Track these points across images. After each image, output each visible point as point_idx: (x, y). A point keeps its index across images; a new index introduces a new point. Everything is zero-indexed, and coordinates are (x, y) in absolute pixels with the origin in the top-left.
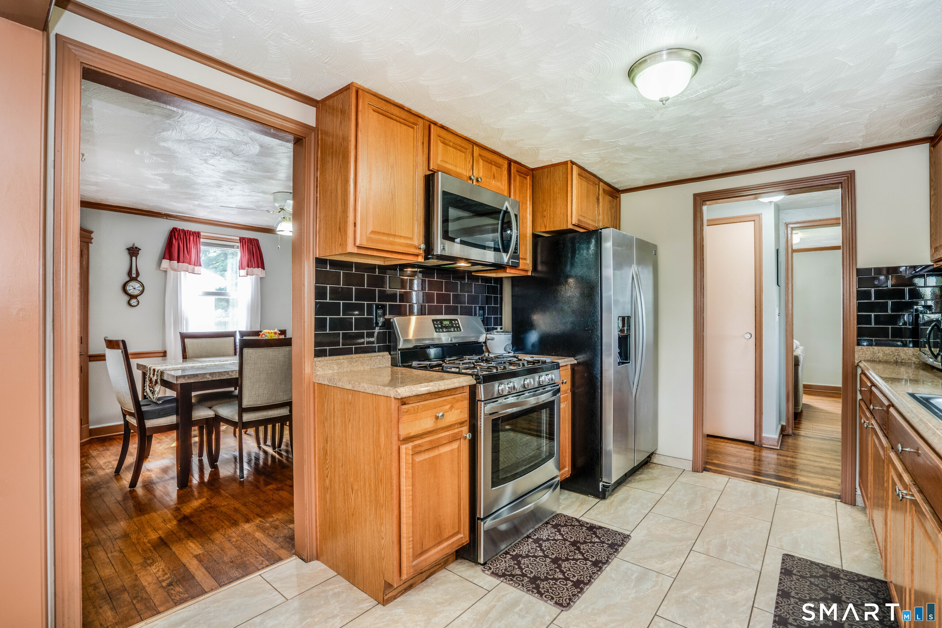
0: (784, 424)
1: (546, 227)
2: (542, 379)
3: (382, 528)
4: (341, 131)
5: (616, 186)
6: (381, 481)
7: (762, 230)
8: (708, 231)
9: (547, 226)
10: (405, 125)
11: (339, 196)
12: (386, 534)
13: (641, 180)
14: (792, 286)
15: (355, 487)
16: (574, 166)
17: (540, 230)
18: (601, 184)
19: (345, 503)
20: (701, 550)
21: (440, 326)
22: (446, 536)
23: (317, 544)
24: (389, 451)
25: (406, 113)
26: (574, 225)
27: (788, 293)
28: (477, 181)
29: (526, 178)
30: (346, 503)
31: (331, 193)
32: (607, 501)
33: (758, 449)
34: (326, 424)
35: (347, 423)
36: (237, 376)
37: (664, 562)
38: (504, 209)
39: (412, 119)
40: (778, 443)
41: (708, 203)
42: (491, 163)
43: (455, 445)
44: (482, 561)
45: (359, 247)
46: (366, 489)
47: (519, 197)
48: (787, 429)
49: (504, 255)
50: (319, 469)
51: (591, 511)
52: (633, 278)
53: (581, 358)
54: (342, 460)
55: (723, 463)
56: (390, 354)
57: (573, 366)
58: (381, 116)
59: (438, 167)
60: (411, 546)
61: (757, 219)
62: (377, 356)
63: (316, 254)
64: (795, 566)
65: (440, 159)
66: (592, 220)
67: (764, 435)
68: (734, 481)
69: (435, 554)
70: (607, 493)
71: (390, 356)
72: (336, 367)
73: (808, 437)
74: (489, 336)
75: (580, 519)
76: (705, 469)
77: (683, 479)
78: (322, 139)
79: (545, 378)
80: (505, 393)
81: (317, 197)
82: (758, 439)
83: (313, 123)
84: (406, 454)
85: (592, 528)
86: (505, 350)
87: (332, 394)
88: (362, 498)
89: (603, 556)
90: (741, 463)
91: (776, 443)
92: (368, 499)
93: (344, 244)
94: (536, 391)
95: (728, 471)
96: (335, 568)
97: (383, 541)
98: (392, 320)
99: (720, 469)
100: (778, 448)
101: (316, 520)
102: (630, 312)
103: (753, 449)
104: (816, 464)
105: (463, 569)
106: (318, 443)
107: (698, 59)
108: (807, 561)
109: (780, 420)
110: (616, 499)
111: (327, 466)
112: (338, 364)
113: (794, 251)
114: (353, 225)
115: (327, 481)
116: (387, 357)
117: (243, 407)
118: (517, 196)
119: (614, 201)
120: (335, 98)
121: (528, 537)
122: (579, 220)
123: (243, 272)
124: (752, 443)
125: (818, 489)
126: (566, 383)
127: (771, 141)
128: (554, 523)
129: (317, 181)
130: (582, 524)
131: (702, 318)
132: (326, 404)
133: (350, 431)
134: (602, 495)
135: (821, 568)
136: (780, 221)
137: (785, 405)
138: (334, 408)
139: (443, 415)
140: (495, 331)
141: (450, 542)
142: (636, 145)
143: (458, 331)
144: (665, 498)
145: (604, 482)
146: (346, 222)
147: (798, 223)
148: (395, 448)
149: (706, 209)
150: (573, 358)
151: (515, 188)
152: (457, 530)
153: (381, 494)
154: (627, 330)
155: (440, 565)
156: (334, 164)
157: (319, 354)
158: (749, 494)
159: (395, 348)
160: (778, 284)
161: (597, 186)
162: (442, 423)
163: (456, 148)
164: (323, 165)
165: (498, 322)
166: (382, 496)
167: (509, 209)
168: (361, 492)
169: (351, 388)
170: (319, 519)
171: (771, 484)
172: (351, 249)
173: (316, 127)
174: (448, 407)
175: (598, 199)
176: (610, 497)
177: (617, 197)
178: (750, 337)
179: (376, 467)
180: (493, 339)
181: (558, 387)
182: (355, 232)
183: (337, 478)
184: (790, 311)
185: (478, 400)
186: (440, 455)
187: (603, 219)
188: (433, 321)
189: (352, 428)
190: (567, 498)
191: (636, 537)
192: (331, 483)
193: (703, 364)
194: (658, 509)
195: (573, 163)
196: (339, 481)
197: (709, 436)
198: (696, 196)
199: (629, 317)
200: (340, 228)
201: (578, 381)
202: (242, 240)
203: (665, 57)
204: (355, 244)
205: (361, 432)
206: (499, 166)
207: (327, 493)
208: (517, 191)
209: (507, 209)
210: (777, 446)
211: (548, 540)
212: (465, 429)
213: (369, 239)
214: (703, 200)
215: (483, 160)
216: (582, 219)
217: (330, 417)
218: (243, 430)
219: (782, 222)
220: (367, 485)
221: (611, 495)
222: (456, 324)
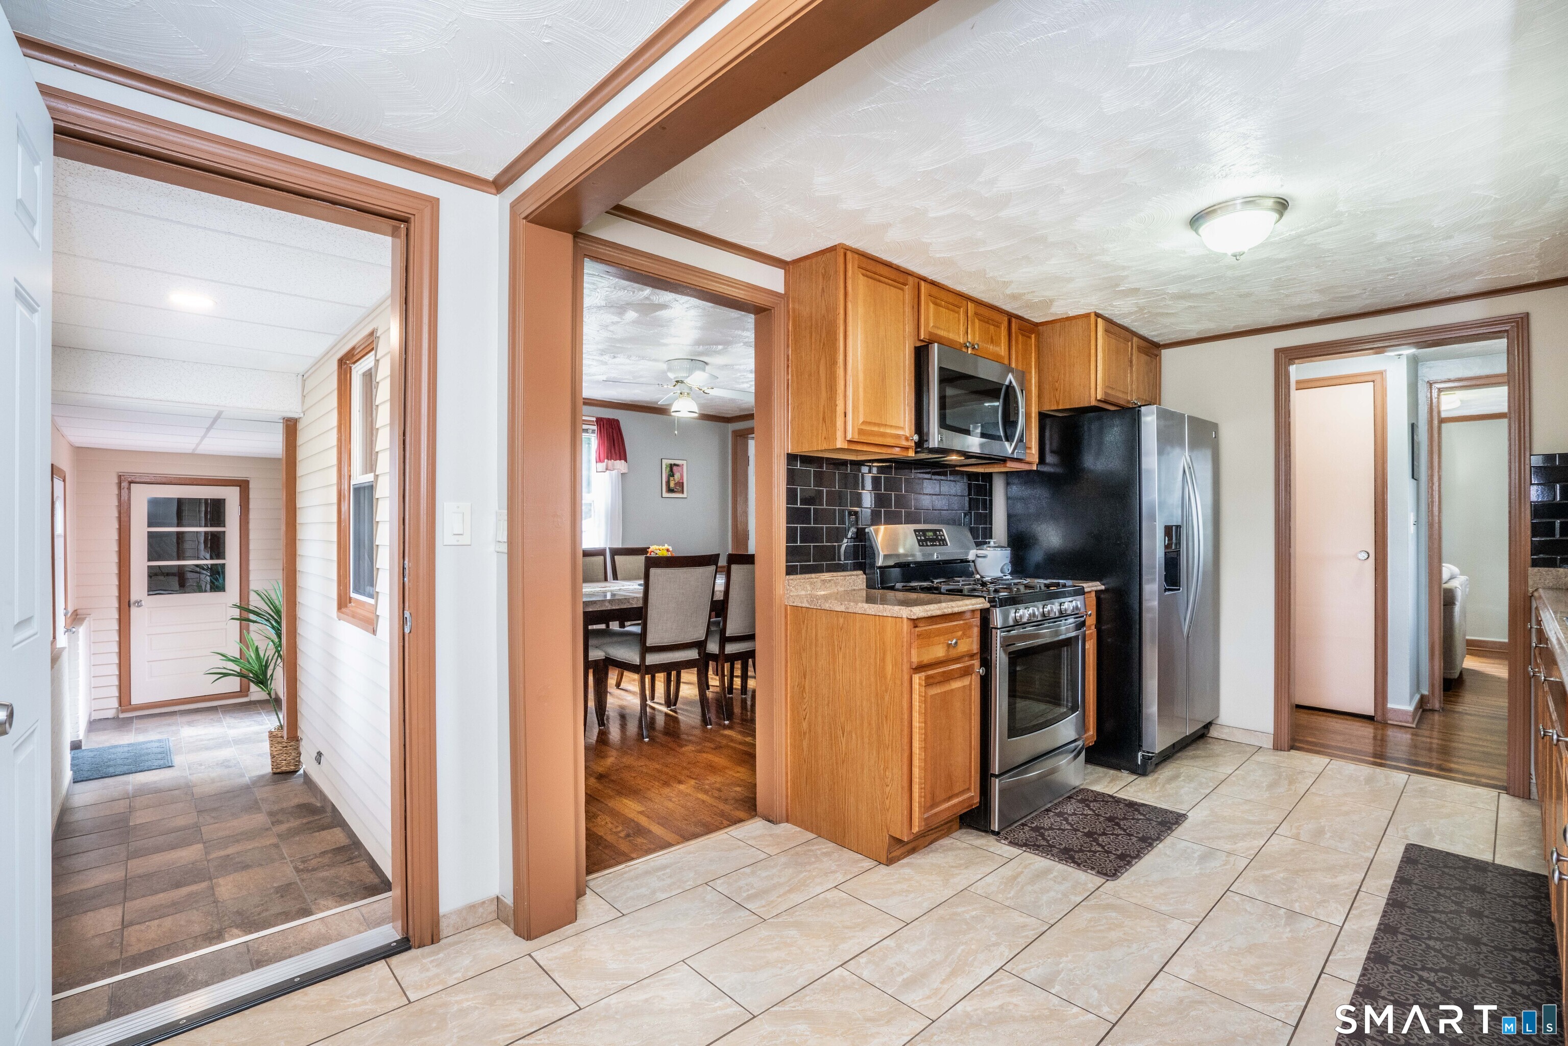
0: (1426, 692)
1: (1058, 403)
2: (1065, 606)
3: (887, 773)
4: (823, 301)
5: (1155, 340)
6: (886, 717)
7: (1386, 396)
8: (1299, 399)
9: (1061, 402)
10: (895, 287)
11: (823, 380)
12: (892, 780)
13: (1194, 329)
14: (1440, 479)
15: (848, 728)
16: (1099, 320)
17: (1048, 407)
18: (1135, 339)
19: (832, 749)
20: (1288, 834)
21: (923, 538)
22: (957, 791)
23: (787, 803)
24: (898, 682)
25: (895, 271)
26: (1099, 400)
27: (1432, 490)
28: (973, 348)
29: (1030, 338)
30: (834, 749)
31: (810, 375)
32: (1149, 778)
33: (1380, 726)
34: (804, 655)
35: (836, 652)
36: (640, 604)
37: (1236, 843)
38: (1007, 383)
39: (901, 278)
40: (1414, 719)
41: (1297, 361)
42: (988, 323)
43: (966, 681)
44: (996, 827)
45: (849, 441)
46: (865, 729)
47: (1022, 365)
48: (1431, 701)
49: (1007, 444)
50: (792, 711)
51: (1128, 788)
52: (1184, 471)
53: (1113, 582)
54: (828, 697)
55: (1321, 741)
56: (865, 573)
57: (1098, 593)
58: (870, 280)
59: (930, 336)
60: (923, 794)
61: (1378, 378)
62: (851, 575)
63: (788, 448)
64: (1422, 856)
65: (931, 324)
66: (1123, 392)
67: (1390, 706)
68: (1337, 764)
69: (946, 810)
70: (1149, 768)
71: (865, 576)
72: (809, 588)
73: (1467, 714)
74: (980, 552)
75: (1115, 795)
76: (1292, 747)
77: (1259, 758)
78: (794, 310)
79: (1068, 606)
80: (1025, 620)
81: (788, 380)
82: (1379, 713)
83: (780, 288)
84: (920, 684)
85: (1131, 805)
86: (1002, 571)
87: (814, 618)
88: (857, 741)
89: (1153, 833)
90: (1352, 743)
91: (1410, 719)
92: (866, 740)
93: (832, 437)
94: (1055, 622)
95: (1329, 751)
96: (814, 830)
97: (888, 789)
98: (867, 530)
99: (1318, 749)
100: (1414, 726)
101: (787, 774)
102: (1180, 520)
103: (1372, 726)
104: (1474, 748)
105: (971, 838)
106: (791, 679)
107: (1282, 205)
108: (1441, 852)
109: (1418, 688)
110: (1161, 777)
111: (805, 707)
112: (811, 584)
113: (1442, 421)
114: (843, 415)
115: (805, 725)
116: (861, 576)
117: (647, 645)
118: (1020, 364)
119: (1152, 361)
120: (814, 260)
121: (1048, 810)
122: (1106, 394)
123: (602, 466)
124: (1370, 718)
125: (1473, 778)
126: (1091, 614)
127: (1392, 279)
128: (1079, 798)
129: (788, 360)
130: (1118, 801)
131: (1288, 528)
132: (804, 631)
133: (841, 662)
134: (1141, 771)
135: (1460, 860)
136: (1419, 378)
137: (1427, 667)
138: (816, 635)
139: (956, 643)
140: (985, 546)
141: (960, 799)
142: (1192, 292)
143: (944, 545)
144: (1233, 778)
145: (1144, 752)
146: (834, 411)
147: (1450, 381)
148: (906, 677)
149: (1294, 370)
150: (1098, 583)
151: (1017, 352)
152: (967, 786)
153: (886, 732)
154: (1176, 545)
155: (943, 832)
156: (813, 340)
157: (790, 571)
158: (1362, 778)
159: (872, 565)
160: (1413, 477)
161: (1130, 343)
162: (954, 653)
163: (948, 309)
164: (796, 341)
165: (988, 534)
166: (887, 737)
167: (1014, 383)
168: (856, 734)
169: (844, 610)
170: (791, 771)
171: (1398, 769)
172: (840, 443)
173: (785, 294)
174: (960, 633)
175: (1131, 362)
176: (1152, 774)
177: (1157, 356)
178: (1366, 557)
179: (879, 701)
180: (985, 557)
181: (1082, 619)
182: (845, 423)
183: (820, 719)
184: (1436, 518)
185: (993, 628)
186: (952, 690)
187: (1138, 388)
188: (915, 531)
189: (844, 657)
190: (1091, 774)
191: (1193, 817)
192: (810, 726)
193: (1290, 594)
194: (1223, 789)
195: (1098, 315)
196: (823, 722)
197: (1299, 707)
198: (1278, 352)
199: (1178, 527)
200: (824, 419)
201: (1106, 615)
202: (600, 421)
203: (1239, 207)
204: (845, 437)
205: (858, 662)
206: (997, 325)
207: (805, 738)
208: (1020, 356)
209: (1011, 382)
210: (1412, 723)
211: (1074, 814)
212: (976, 662)
213: (861, 432)
214: (1289, 357)
215: (979, 320)
216: (1110, 391)
217: (811, 645)
218: (647, 676)
219: (1422, 380)
220: (866, 724)
221: (1153, 771)
222: (941, 536)
